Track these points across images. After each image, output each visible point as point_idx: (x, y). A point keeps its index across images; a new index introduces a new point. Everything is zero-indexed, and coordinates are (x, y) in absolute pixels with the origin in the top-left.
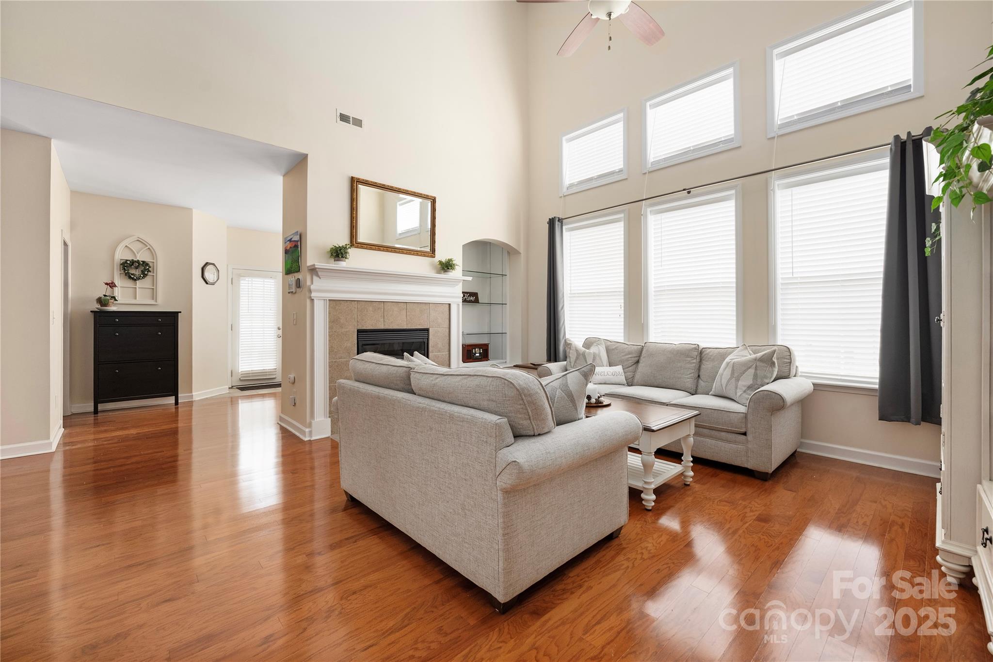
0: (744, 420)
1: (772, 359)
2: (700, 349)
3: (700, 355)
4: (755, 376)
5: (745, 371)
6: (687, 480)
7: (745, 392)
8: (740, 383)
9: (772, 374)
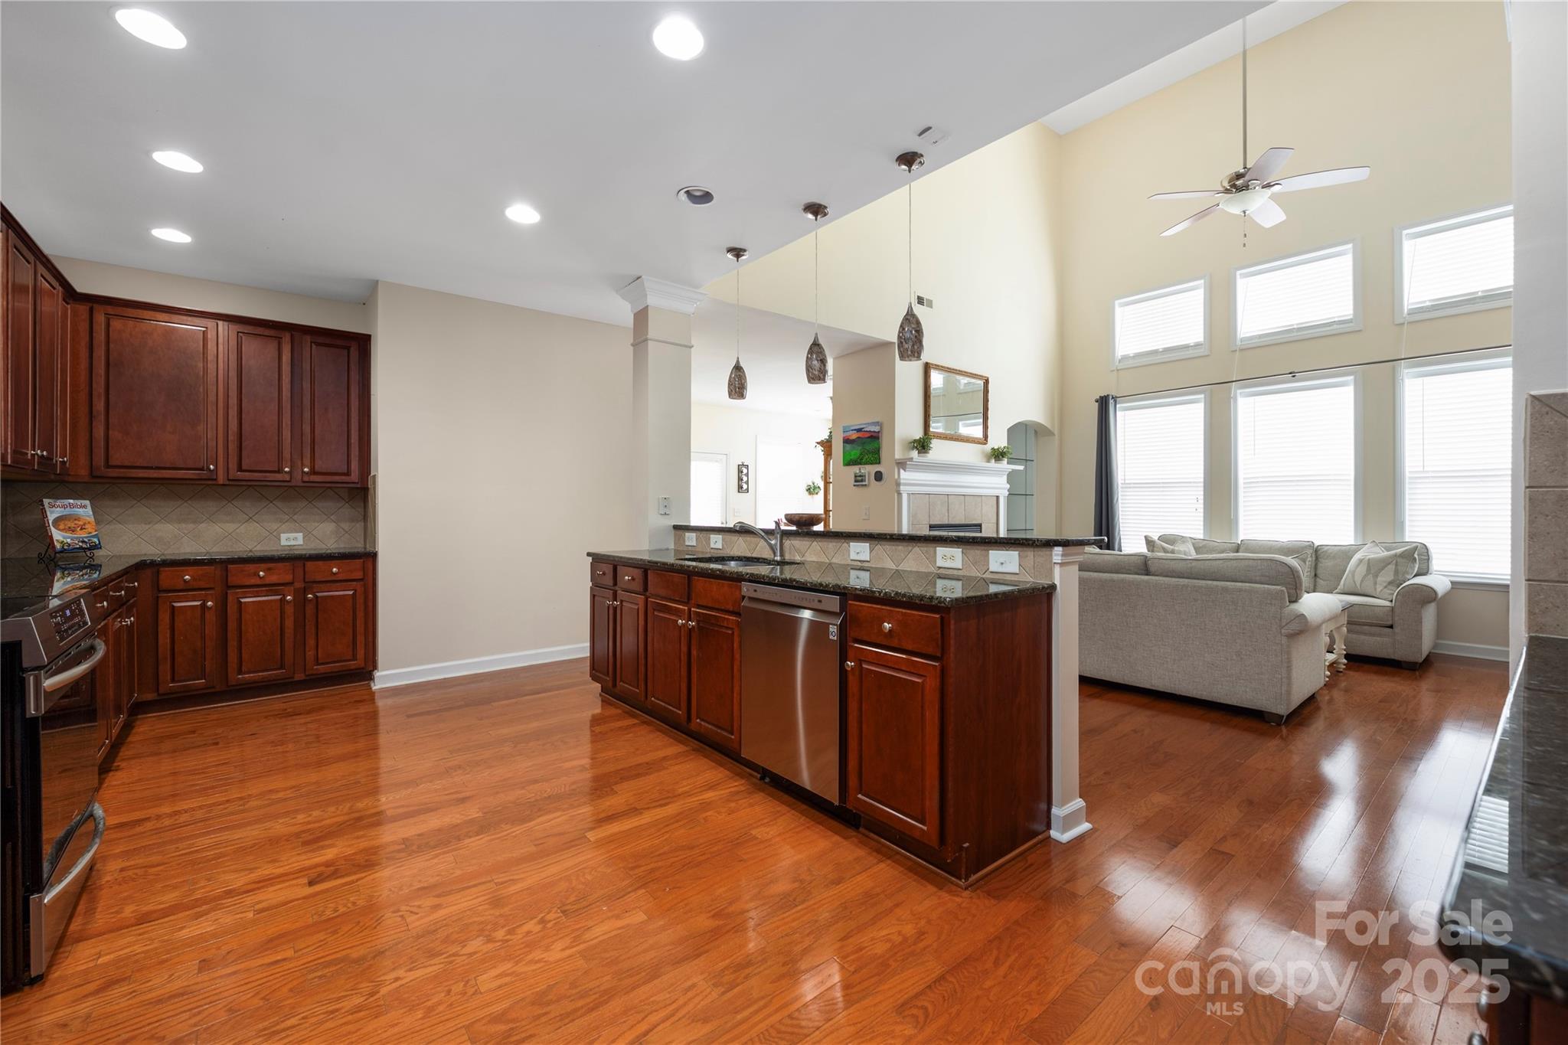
0: (1391, 613)
1: (1413, 555)
2: (1315, 547)
3: (1316, 554)
4: (1396, 572)
5: (1386, 566)
6: (1339, 666)
7: (1386, 587)
8: (1379, 579)
9: (1414, 570)
